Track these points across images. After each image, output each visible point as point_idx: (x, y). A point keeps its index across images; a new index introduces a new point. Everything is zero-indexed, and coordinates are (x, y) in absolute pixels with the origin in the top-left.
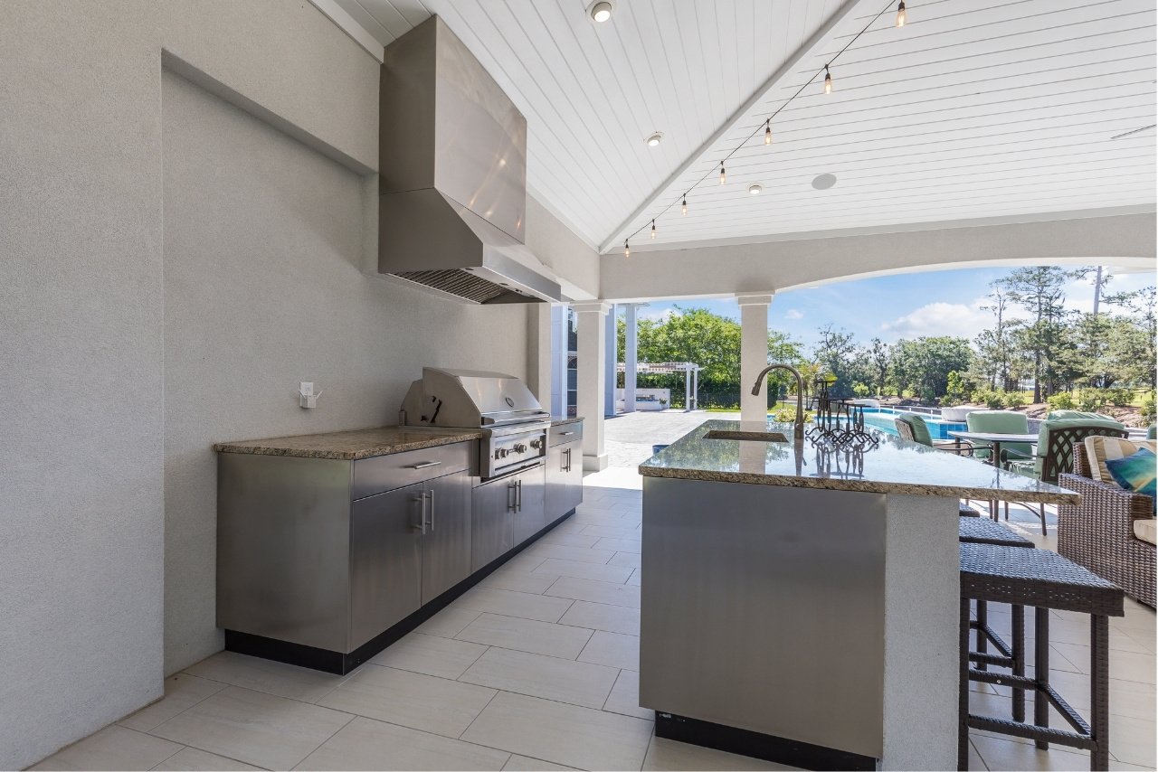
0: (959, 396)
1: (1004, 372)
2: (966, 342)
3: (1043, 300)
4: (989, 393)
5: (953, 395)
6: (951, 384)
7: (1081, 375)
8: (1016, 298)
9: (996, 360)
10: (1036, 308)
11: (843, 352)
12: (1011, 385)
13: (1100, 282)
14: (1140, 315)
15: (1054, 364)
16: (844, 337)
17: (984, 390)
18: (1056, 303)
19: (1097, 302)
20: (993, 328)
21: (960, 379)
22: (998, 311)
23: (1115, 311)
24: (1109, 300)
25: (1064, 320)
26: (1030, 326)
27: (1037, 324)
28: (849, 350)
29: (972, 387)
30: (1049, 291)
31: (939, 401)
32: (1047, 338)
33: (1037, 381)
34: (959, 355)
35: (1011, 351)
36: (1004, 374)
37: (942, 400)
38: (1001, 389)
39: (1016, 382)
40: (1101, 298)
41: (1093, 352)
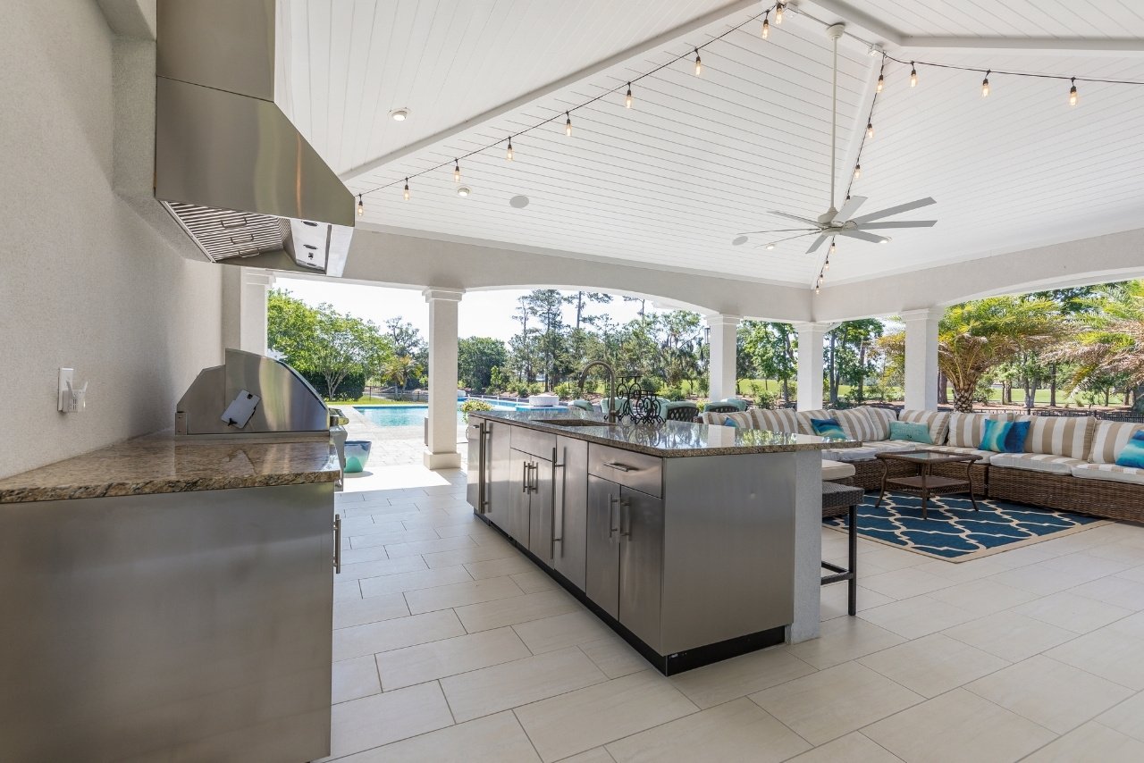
0: (499, 386)
1: (528, 368)
2: (503, 343)
3: (551, 316)
4: (517, 383)
5: (495, 386)
6: (493, 377)
7: (572, 371)
8: (534, 312)
9: (523, 358)
10: (547, 321)
11: (409, 346)
12: (532, 379)
13: (580, 307)
14: (601, 332)
15: (557, 363)
16: (410, 332)
17: (513, 381)
18: (558, 319)
19: (579, 321)
20: (520, 333)
21: (499, 373)
22: (523, 321)
23: (587, 328)
24: (584, 320)
25: (562, 331)
26: (544, 334)
27: (548, 333)
28: (414, 345)
29: (506, 379)
30: (554, 309)
31: (484, 391)
32: (553, 344)
33: (547, 376)
34: (499, 353)
35: (532, 352)
36: (527, 370)
37: (487, 390)
38: (525, 380)
39: (535, 376)
40: (581, 319)
41: (577, 357)
